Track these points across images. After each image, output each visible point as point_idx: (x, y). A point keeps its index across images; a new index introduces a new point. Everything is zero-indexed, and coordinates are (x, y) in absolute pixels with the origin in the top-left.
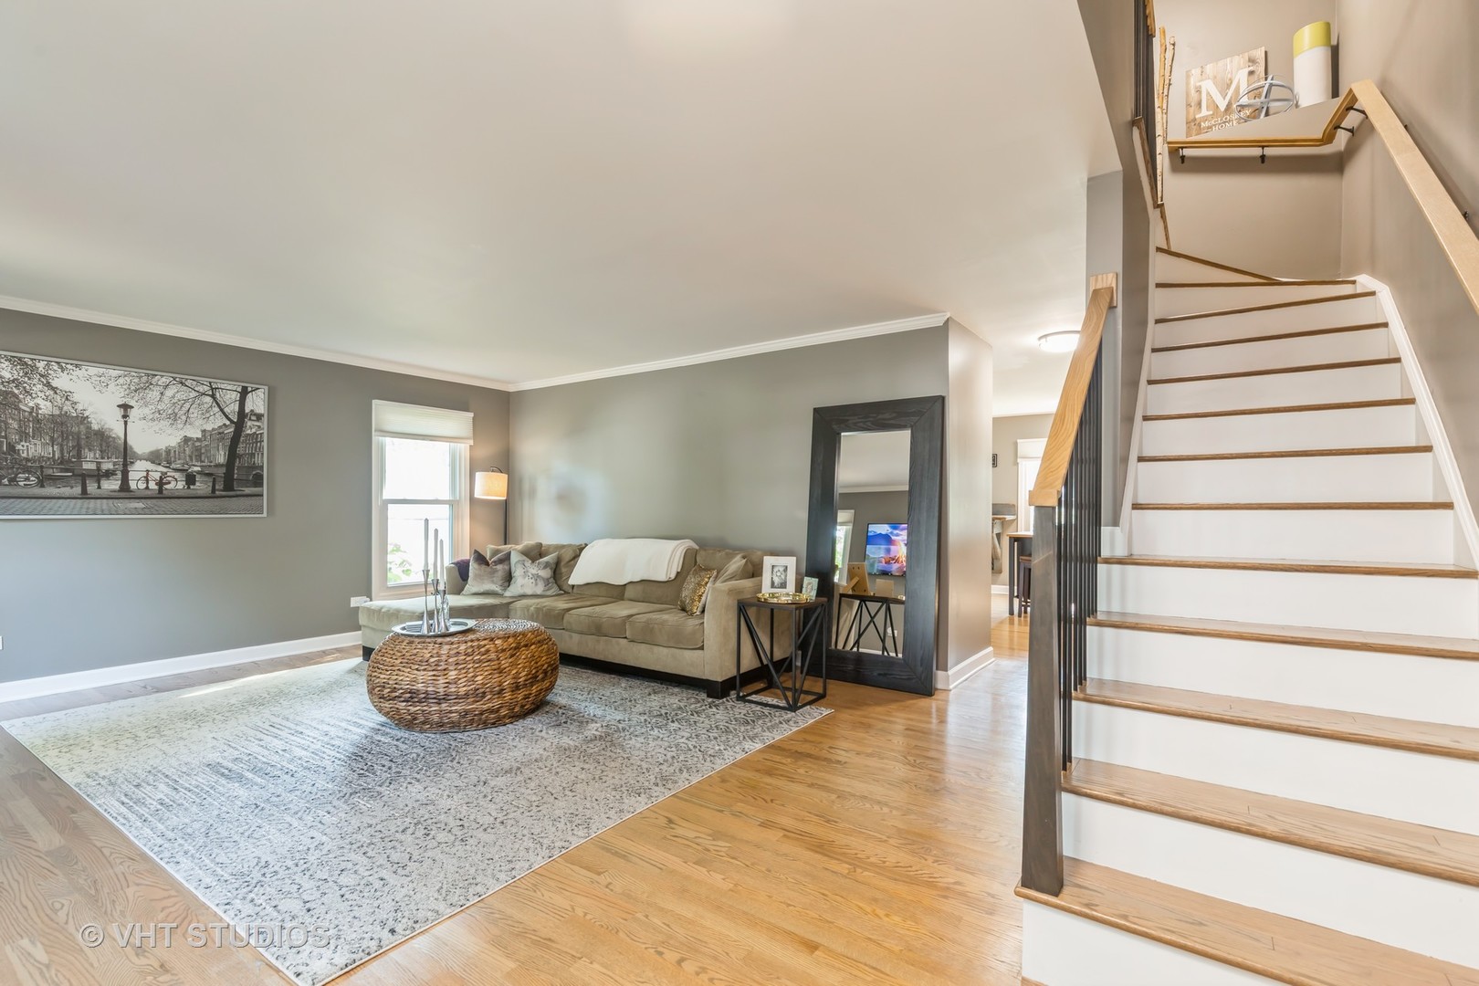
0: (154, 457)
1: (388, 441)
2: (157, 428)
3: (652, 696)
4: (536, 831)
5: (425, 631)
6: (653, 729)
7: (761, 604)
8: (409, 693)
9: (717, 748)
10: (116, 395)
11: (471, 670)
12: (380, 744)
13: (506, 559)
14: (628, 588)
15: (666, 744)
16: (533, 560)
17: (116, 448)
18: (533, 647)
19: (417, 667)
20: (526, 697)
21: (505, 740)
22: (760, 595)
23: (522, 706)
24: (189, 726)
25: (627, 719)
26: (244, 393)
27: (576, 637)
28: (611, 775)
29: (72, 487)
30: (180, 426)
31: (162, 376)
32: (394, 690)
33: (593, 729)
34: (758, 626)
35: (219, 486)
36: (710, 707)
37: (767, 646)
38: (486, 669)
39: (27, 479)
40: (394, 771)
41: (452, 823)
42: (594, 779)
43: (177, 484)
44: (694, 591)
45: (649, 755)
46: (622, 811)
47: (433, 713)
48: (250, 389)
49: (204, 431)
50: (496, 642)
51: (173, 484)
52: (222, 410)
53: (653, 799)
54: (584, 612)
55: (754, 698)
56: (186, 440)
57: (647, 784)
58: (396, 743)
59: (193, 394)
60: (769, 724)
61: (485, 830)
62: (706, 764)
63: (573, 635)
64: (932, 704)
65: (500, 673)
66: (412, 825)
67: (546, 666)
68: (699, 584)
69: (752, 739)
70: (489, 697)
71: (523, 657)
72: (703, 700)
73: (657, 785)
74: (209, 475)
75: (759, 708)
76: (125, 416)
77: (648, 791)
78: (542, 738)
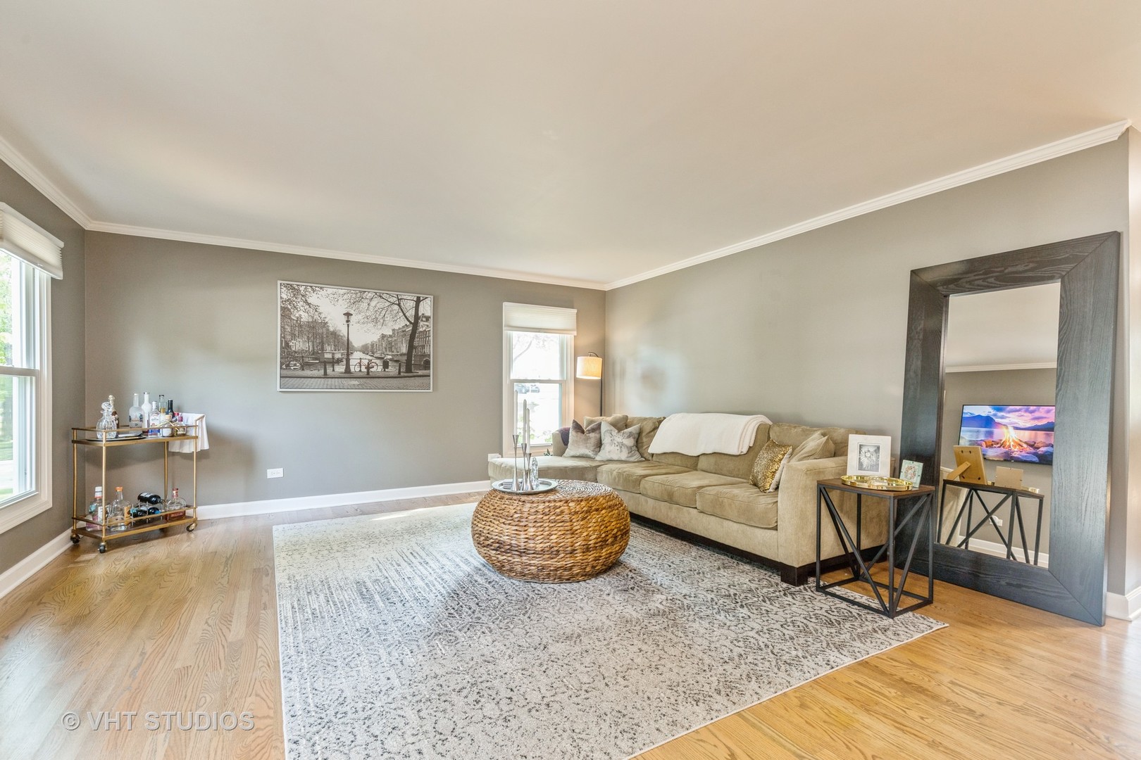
0: (365, 350)
1: (515, 334)
2: (365, 329)
3: (722, 571)
4: (578, 727)
5: (514, 489)
6: (719, 612)
7: (845, 488)
8: (498, 543)
9: (794, 653)
10: (343, 307)
11: (547, 528)
12: (476, 584)
13: (598, 428)
14: (702, 459)
15: (733, 635)
16: (619, 430)
17: (343, 343)
18: (604, 511)
19: (504, 520)
20: (596, 559)
21: (575, 599)
22: (844, 478)
23: (593, 567)
24: (363, 545)
25: (693, 595)
26: (418, 301)
27: (651, 502)
28: (669, 665)
29: (319, 370)
30: (379, 327)
31: (369, 292)
32: (487, 539)
33: (658, 601)
34: (842, 511)
35: (403, 369)
36: (785, 594)
37: (853, 532)
38: (559, 529)
39: (295, 365)
40: (476, 616)
41: (505, 693)
42: (650, 667)
43: (378, 369)
44: (767, 467)
45: (713, 646)
46: (674, 723)
47: (516, 563)
48: (421, 299)
49: (394, 330)
50: (570, 505)
51: (375, 367)
52: (404, 314)
53: (714, 714)
54: (657, 481)
55: (837, 590)
56: (383, 336)
57: (707, 688)
58: (487, 585)
59: (388, 304)
60: (859, 630)
61: (530, 711)
62: (780, 674)
63: (648, 499)
64: (1103, 638)
65: (572, 534)
66: (469, 685)
67: (616, 530)
68: (772, 460)
69: (840, 647)
70: (563, 555)
71: (594, 521)
72: (777, 584)
73: (719, 693)
74: (397, 361)
75: (844, 605)
76: (348, 321)
77: (708, 699)
78: (608, 602)
